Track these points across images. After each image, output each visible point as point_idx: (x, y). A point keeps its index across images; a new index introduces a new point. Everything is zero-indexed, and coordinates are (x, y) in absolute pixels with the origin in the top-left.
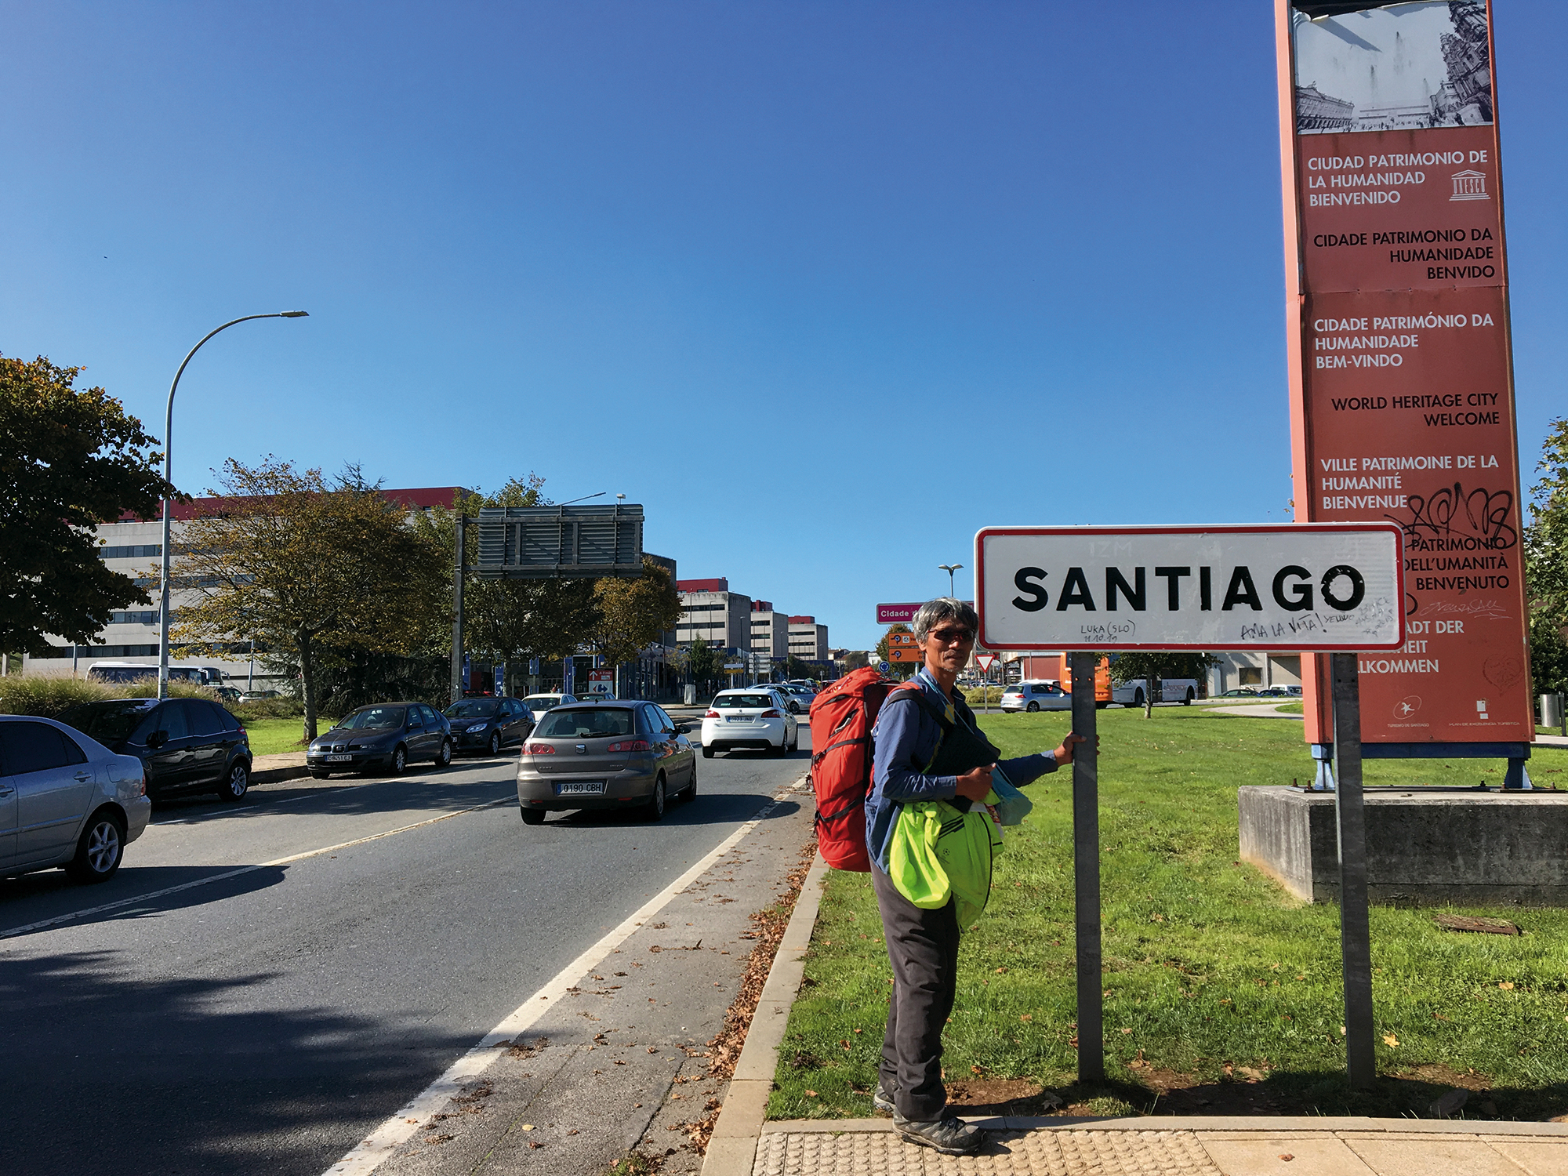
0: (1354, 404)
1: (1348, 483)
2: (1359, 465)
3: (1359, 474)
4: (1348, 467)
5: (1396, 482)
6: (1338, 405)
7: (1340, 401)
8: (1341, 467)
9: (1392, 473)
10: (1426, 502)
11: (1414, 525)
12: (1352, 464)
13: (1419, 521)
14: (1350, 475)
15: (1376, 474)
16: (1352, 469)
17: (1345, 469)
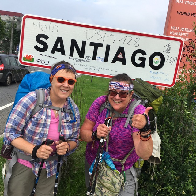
0: (182, 13)
1: (176, 33)
2: (180, 29)
3: (179, 31)
4: (177, 29)
5: (187, 35)
6: (179, 13)
7: (179, 12)
8: (176, 29)
9: (187, 32)
10: (193, 41)
11: (189, 46)
12: (178, 29)
13: (190, 45)
14: (177, 31)
15: (183, 32)
16: (178, 30)
17: (176, 30)
